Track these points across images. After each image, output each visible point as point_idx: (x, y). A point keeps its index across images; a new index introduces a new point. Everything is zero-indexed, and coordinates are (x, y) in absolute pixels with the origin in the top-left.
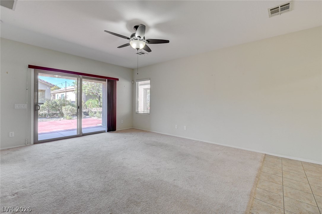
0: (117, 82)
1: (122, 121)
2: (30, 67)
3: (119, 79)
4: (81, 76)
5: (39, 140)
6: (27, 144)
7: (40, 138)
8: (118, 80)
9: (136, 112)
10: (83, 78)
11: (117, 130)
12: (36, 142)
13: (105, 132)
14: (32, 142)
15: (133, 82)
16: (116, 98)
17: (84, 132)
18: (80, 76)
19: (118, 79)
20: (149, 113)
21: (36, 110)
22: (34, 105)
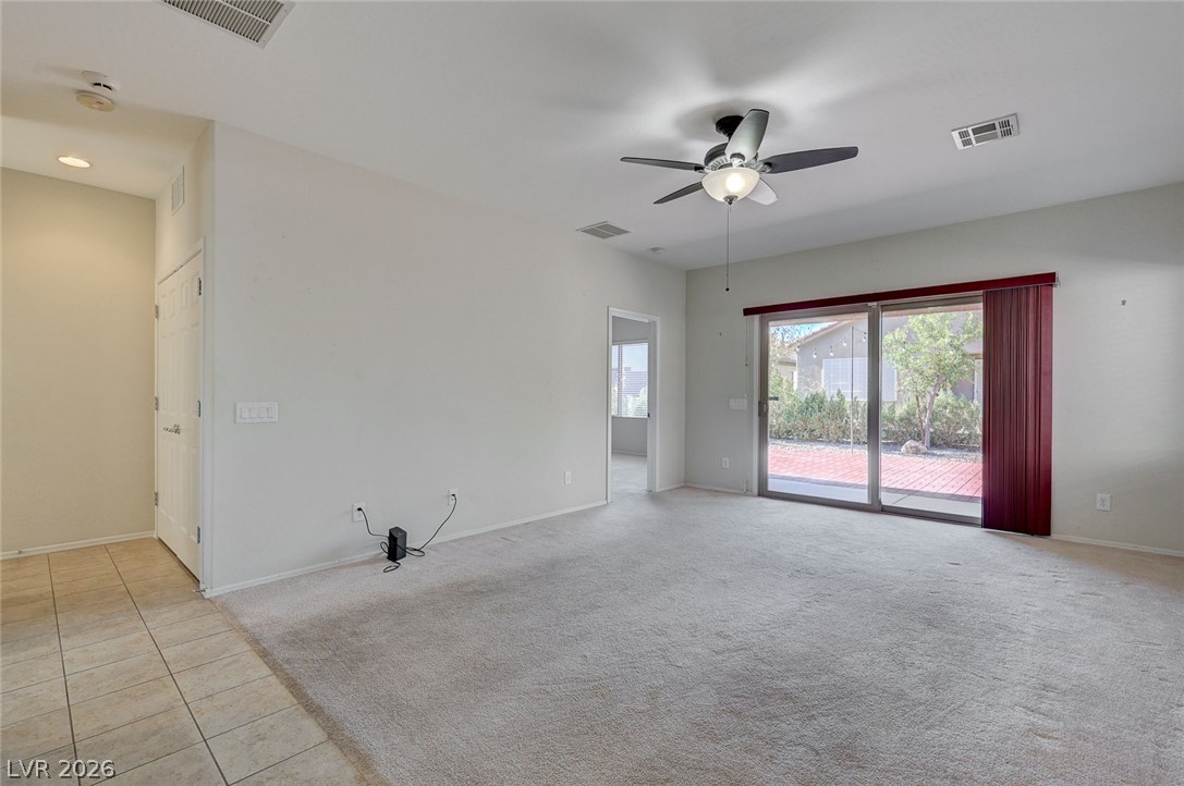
1: (1099, 496)
2: (748, 312)
4: (875, 303)
5: (769, 489)
6: (747, 493)
7: (773, 486)
10: (884, 308)
11: (1054, 535)
12: (764, 492)
14: (756, 491)
18: (870, 304)
19: (1055, 275)
21: (763, 414)
22: (760, 403)
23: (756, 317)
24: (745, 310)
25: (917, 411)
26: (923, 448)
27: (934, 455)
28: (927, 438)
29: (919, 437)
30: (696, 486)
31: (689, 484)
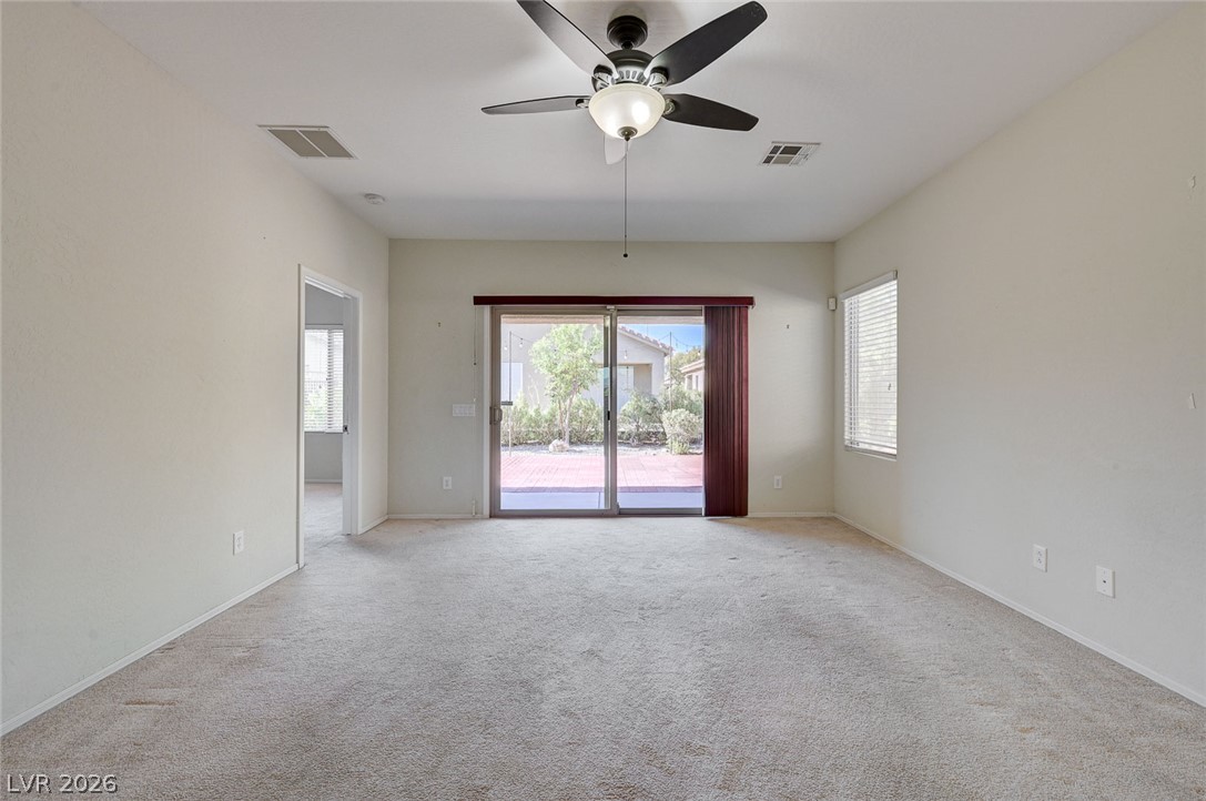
0: (751, 312)
2: (479, 301)
3: (756, 301)
4: (613, 307)
5: (502, 508)
6: (475, 517)
7: (507, 503)
8: (749, 301)
9: (847, 443)
10: (620, 313)
11: (750, 515)
12: (496, 513)
13: (699, 515)
14: (487, 512)
15: (832, 300)
16: (743, 381)
17: (624, 502)
18: (609, 307)
19: (752, 298)
20: (895, 452)
21: (495, 420)
22: (491, 408)
23: (487, 309)
24: (475, 297)
25: (558, 412)
26: (566, 445)
27: (575, 451)
28: (567, 437)
29: (560, 436)
30: (406, 516)
31: (394, 516)
